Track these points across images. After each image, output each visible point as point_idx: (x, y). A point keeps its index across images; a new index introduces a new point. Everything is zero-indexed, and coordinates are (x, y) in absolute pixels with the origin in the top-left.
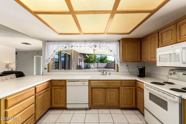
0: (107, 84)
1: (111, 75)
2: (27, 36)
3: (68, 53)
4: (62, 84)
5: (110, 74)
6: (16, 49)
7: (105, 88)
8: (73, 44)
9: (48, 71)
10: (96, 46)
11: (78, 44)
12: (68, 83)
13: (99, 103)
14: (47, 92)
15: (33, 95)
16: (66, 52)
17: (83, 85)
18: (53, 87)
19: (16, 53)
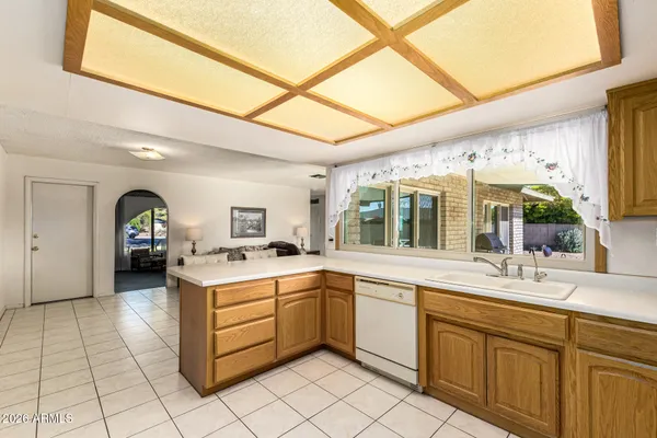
0: (489, 313)
1: (544, 284)
2: (284, 161)
3: (421, 191)
4: (345, 285)
5: (538, 277)
6: (312, 191)
7: (486, 334)
8: (395, 162)
9: (337, 249)
10: (472, 157)
11: (410, 160)
12: (359, 286)
13: (458, 385)
14: (309, 300)
15: (271, 297)
16: (415, 189)
17: (397, 299)
18: (328, 291)
19: (314, 201)
